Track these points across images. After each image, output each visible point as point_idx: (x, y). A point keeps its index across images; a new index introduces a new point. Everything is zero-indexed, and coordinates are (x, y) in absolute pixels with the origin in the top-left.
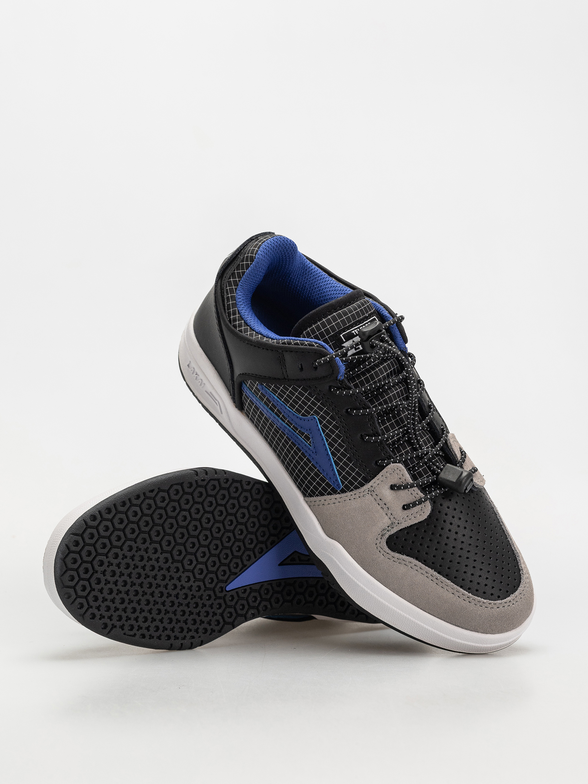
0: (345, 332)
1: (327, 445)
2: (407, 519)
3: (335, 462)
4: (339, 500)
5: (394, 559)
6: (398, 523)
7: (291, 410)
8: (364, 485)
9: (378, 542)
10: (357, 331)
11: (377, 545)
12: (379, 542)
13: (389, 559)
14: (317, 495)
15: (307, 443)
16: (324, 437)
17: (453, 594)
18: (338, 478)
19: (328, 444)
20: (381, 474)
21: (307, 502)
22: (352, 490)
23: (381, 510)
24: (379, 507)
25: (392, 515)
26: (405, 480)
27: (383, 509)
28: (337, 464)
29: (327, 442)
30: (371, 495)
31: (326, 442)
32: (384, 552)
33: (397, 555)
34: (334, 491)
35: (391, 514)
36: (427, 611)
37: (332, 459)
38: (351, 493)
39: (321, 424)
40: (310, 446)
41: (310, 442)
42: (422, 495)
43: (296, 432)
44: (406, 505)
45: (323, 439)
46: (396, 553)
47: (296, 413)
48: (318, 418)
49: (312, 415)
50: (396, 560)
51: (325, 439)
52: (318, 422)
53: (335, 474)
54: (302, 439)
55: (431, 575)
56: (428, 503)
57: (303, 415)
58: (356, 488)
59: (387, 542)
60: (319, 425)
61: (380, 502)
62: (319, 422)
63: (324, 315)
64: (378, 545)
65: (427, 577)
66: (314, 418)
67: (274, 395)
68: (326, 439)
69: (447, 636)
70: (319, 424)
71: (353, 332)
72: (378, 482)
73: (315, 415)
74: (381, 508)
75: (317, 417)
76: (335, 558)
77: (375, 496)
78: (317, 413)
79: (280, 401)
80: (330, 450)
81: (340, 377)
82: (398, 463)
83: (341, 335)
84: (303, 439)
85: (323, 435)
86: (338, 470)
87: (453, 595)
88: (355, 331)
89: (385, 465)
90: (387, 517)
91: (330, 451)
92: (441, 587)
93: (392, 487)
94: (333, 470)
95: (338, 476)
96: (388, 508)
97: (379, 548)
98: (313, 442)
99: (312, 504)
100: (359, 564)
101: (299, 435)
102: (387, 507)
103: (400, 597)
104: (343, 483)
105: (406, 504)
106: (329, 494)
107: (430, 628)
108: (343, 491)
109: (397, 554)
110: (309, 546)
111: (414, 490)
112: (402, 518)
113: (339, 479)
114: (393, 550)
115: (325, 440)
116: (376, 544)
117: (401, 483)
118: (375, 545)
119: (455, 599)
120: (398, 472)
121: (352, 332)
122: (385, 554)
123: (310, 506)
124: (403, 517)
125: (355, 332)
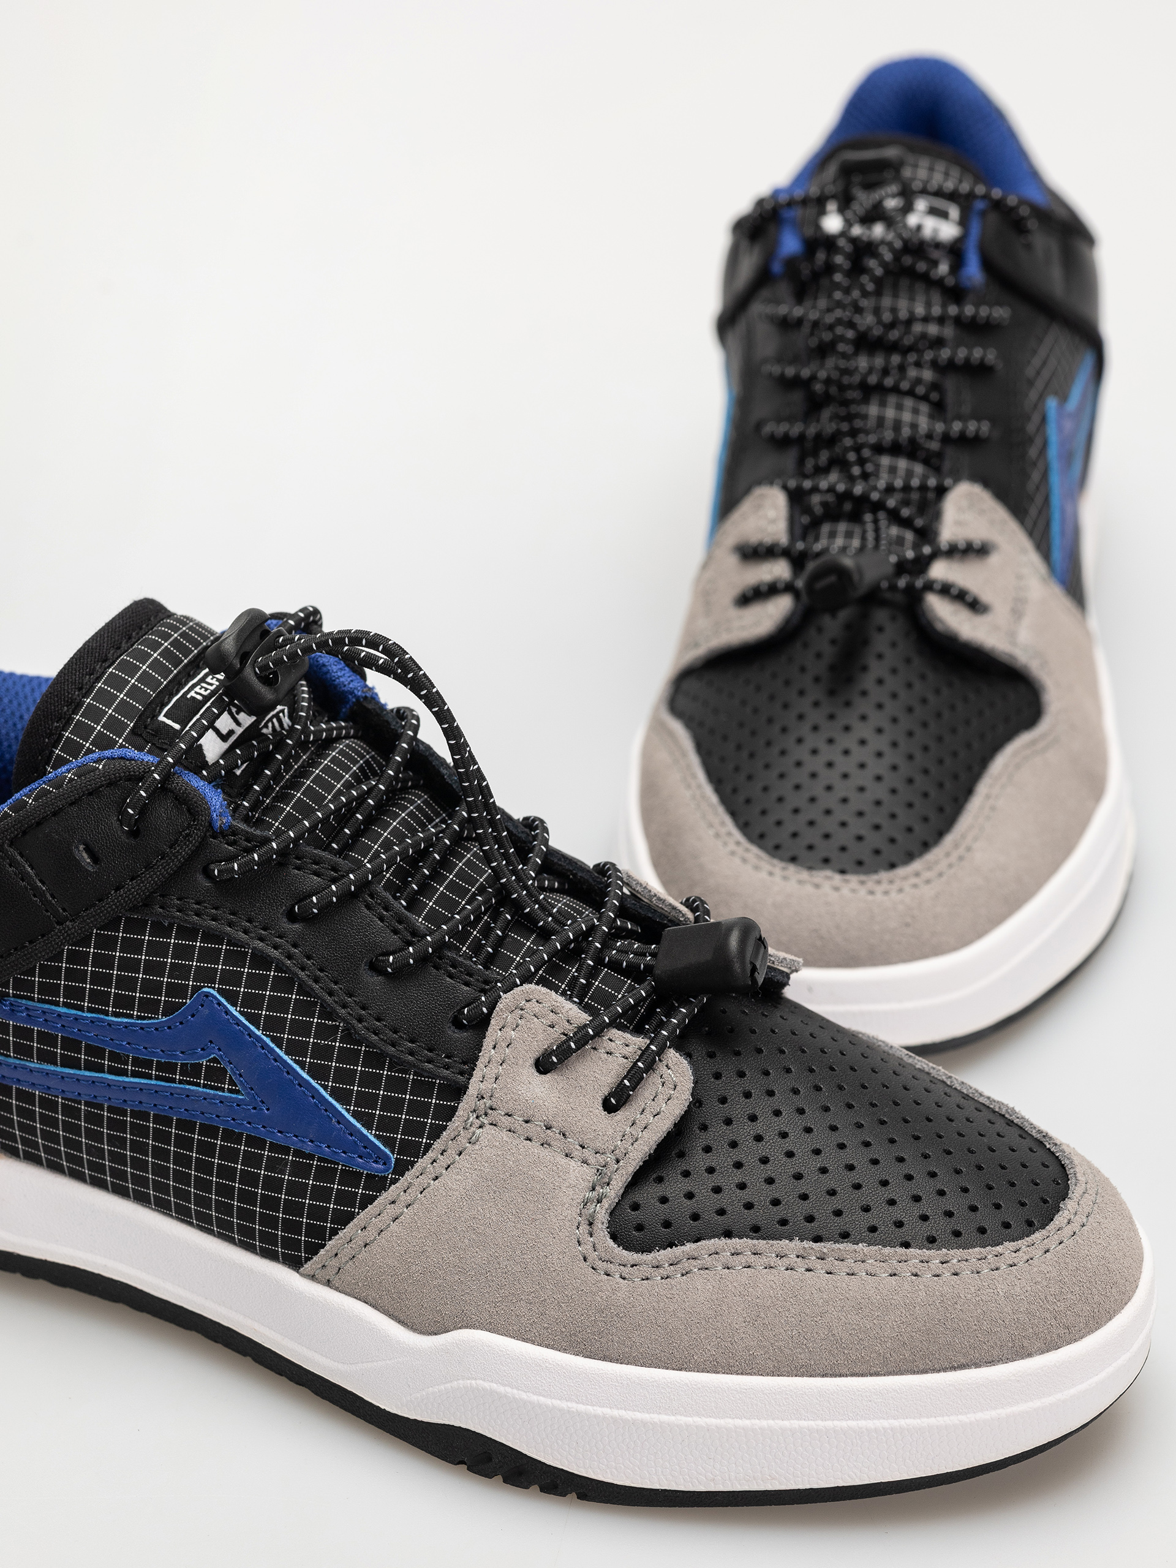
0: (166, 706)
1: (286, 1057)
2: (636, 1131)
3: (334, 1093)
4: (405, 1198)
5: (661, 1271)
6: (618, 1161)
7: (126, 1020)
8: (454, 1109)
9: (587, 1248)
10: (201, 689)
11: (590, 1259)
12: (589, 1247)
13: (647, 1279)
14: (335, 1232)
15: (222, 1090)
16: (263, 1037)
17: (895, 1275)
18: (368, 1135)
19: (287, 1053)
20: (488, 1042)
21: (313, 1277)
22: (428, 1147)
23: (545, 1152)
24: (534, 1148)
25: (583, 1148)
26: (568, 1021)
27: (549, 1145)
28: (342, 1096)
29: (281, 1049)
30: (492, 1127)
31: (277, 1050)
32: (622, 1267)
33: (664, 1255)
34: (379, 1184)
35: (581, 1146)
36: (845, 1371)
37: (322, 1091)
38: (431, 1154)
39: (234, 1005)
40: (238, 1092)
41: (232, 1082)
42: (640, 1042)
43: (173, 1081)
44: (611, 1095)
45: (264, 1046)
46: (658, 1251)
47: (144, 1018)
48: (219, 991)
49: (196, 989)
50: (667, 1270)
51: (268, 1040)
52: (223, 1000)
53: (354, 1132)
54: (201, 1089)
55: (798, 1257)
56: (672, 1055)
57: (170, 1009)
58: (436, 1133)
59: (614, 1237)
60: (232, 1009)
61: (532, 1129)
62: (227, 1000)
63: (80, 689)
64: (593, 1256)
65: (787, 1269)
66: (207, 995)
67: (53, 1007)
68: (273, 1039)
69: (946, 1418)
70: (229, 1006)
71: (192, 694)
72: (492, 1071)
73: (205, 987)
74: (542, 1145)
75: (214, 988)
76: (484, 1380)
77: (506, 1121)
78: (207, 976)
79: (80, 1013)
80: (302, 1065)
81: (219, 823)
82: (521, 985)
83: (162, 718)
84: (205, 1086)
85: (259, 1033)
86: (355, 1115)
87: (896, 1277)
88: (197, 689)
89: (485, 1010)
90: (572, 1163)
91: (303, 1068)
92: (848, 1274)
93: (543, 1066)
94: (341, 1120)
95: (365, 1131)
96: (564, 1135)
97: (599, 1264)
98: (240, 1075)
99: (330, 1273)
100: (565, 1351)
101: (189, 1083)
102: (557, 1131)
103: (742, 1374)
104: (389, 1142)
105: (609, 1094)
106: (367, 1201)
107: (881, 1421)
108: (402, 1168)
109: (662, 1252)
110: (387, 1409)
111: (611, 1040)
112: (619, 1138)
113: (372, 1138)
114: (645, 1248)
115: (272, 1045)
116: (585, 1259)
117: (562, 1036)
118: (582, 1264)
119: (906, 1286)
120: (537, 1008)
121: (189, 696)
122: (626, 1271)
123: (328, 1283)
124: (621, 1134)
125: (197, 693)
